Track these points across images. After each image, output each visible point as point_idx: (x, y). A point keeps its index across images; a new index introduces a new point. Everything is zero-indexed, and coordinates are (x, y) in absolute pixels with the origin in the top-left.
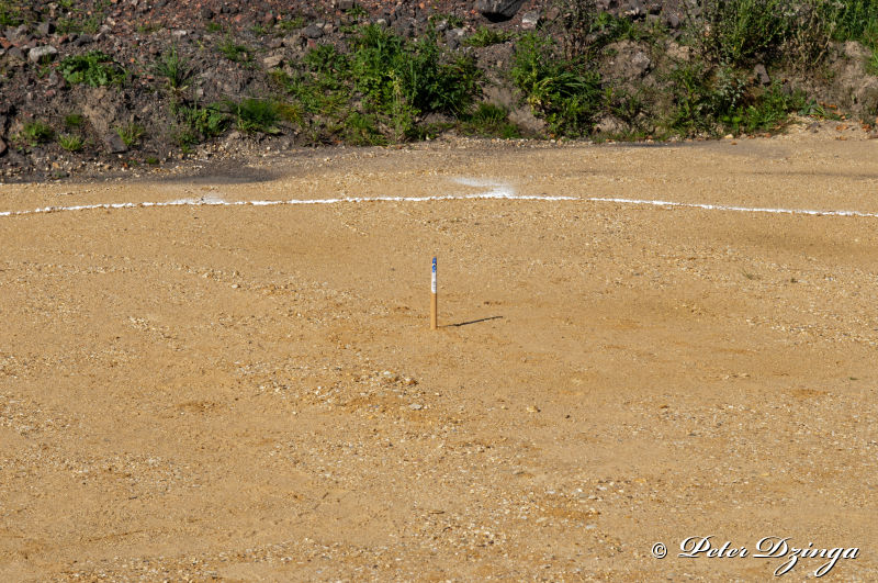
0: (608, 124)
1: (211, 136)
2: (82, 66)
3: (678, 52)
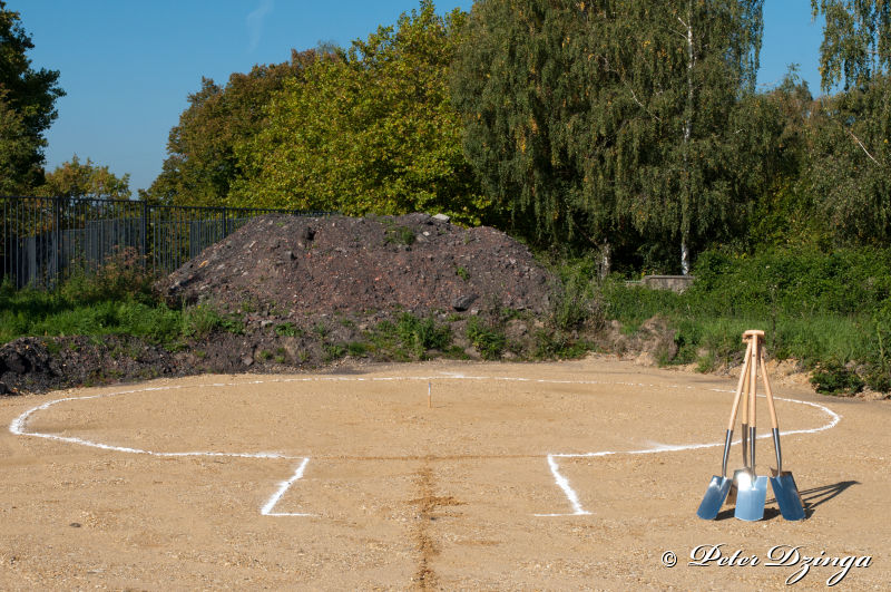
0: (508, 355)
1: (337, 357)
2: (284, 328)
3: (539, 324)
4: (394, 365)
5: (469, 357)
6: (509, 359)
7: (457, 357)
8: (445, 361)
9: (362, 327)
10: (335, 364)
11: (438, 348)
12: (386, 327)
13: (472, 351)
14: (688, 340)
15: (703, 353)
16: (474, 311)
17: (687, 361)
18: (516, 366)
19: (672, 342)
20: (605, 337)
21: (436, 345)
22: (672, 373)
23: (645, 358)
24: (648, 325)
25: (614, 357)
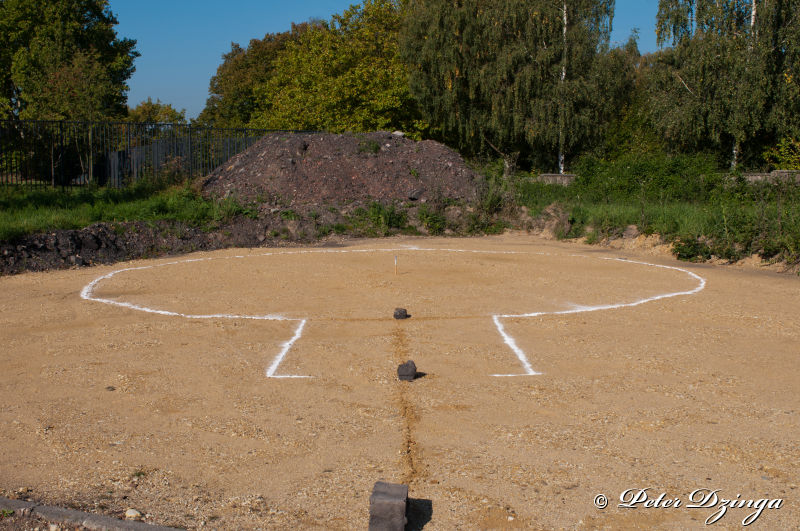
2: (287, 214)
3: (471, 210)
4: (367, 240)
5: (420, 234)
6: (448, 235)
7: (412, 234)
8: (403, 237)
9: (343, 212)
10: (324, 239)
11: (398, 227)
12: (360, 212)
13: (422, 229)
14: (578, 220)
15: (589, 230)
16: (423, 201)
17: (577, 235)
18: (454, 240)
19: (566, 222)
20: (517, 218)
21: (396, 224)
22: (567, 244)
23: (546, 233)
24: (549, 210)
25: (524, 233)
